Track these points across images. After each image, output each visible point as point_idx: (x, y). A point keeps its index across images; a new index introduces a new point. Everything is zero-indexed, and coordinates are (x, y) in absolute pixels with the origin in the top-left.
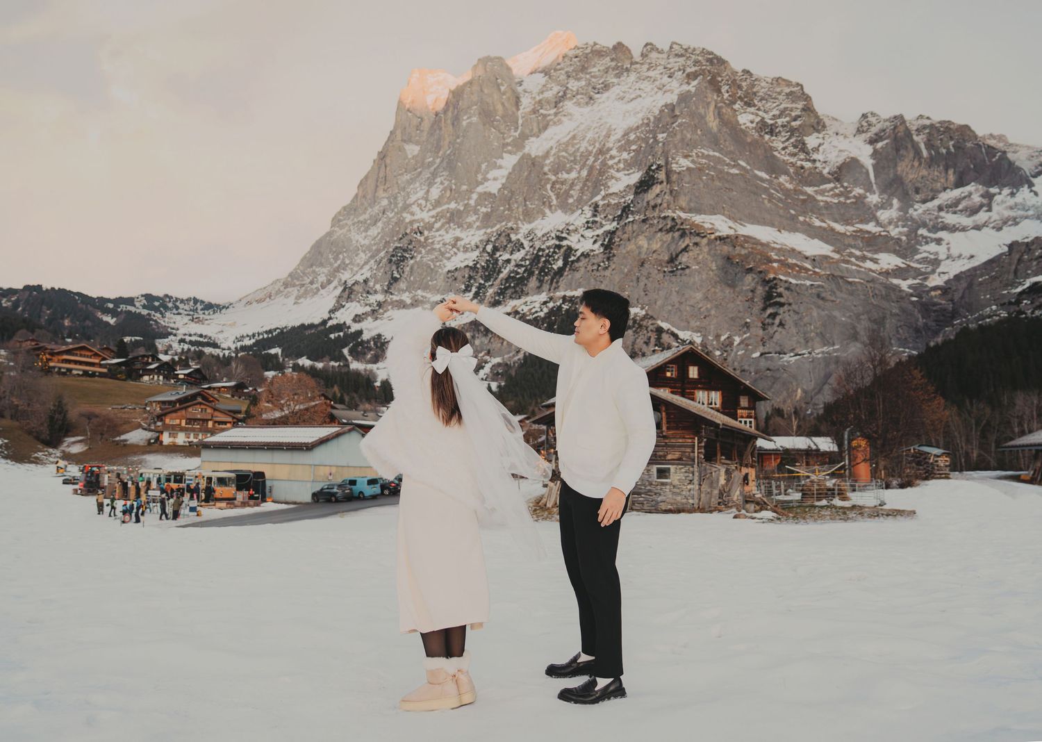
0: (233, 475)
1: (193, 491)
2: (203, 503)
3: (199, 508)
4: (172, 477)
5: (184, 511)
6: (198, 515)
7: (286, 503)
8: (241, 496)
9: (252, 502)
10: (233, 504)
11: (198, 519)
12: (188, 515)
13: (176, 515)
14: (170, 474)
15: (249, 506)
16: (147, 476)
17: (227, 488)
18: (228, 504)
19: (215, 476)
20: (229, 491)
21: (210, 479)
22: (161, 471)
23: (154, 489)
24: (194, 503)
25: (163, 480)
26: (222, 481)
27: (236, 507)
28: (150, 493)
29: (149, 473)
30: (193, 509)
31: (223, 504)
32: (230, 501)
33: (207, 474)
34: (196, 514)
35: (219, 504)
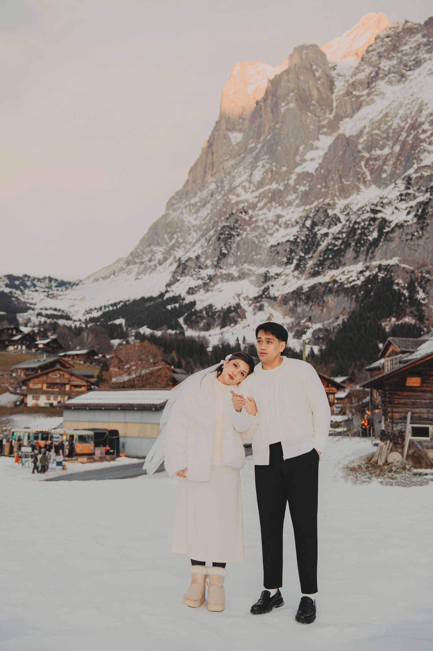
0: (91, 433)
1: (59, 448)
2: (67, 458)
3: (64, 463)
4: (40, 435)
5: (52, 465)
6: (63, 469)
7: (138, 458)
8: (99, 452)
9: (108, 457)
10: (92, 458)
11: (64, 473)
12: (55, 469)
13: (44, 469)
14: (38, 433)
15: (106, 460)
16: (18, 434)
17: (87, 445)
18: (88, 458)
19: (76, 434)
20: (89, 447)
21: (72, 437)
22: (30, 430)
23: (25, 446)
24: (60, 458)
25: (32, 438)
26: (82, 439)
27: (95, 461)
28: (23, 449)
29: (20, 432)
30: (59, 464)
31: (84, 459)
32: (90, 456)
33: (70, 432)
34: (61, 467)
35: (81, 459)
